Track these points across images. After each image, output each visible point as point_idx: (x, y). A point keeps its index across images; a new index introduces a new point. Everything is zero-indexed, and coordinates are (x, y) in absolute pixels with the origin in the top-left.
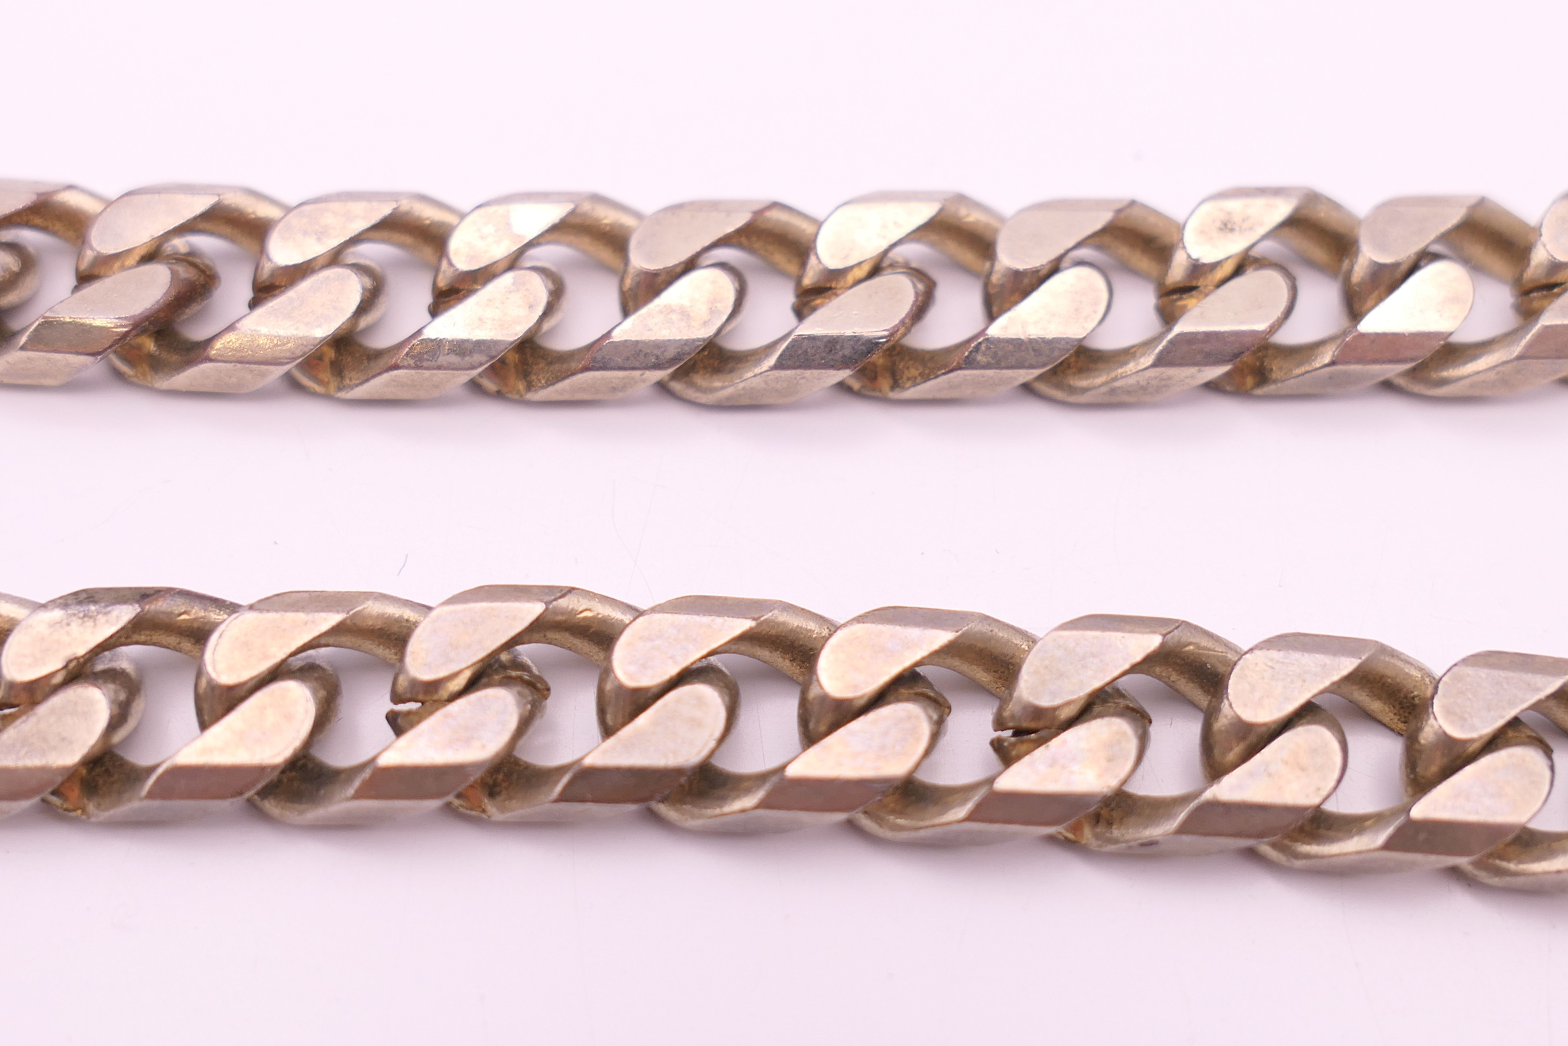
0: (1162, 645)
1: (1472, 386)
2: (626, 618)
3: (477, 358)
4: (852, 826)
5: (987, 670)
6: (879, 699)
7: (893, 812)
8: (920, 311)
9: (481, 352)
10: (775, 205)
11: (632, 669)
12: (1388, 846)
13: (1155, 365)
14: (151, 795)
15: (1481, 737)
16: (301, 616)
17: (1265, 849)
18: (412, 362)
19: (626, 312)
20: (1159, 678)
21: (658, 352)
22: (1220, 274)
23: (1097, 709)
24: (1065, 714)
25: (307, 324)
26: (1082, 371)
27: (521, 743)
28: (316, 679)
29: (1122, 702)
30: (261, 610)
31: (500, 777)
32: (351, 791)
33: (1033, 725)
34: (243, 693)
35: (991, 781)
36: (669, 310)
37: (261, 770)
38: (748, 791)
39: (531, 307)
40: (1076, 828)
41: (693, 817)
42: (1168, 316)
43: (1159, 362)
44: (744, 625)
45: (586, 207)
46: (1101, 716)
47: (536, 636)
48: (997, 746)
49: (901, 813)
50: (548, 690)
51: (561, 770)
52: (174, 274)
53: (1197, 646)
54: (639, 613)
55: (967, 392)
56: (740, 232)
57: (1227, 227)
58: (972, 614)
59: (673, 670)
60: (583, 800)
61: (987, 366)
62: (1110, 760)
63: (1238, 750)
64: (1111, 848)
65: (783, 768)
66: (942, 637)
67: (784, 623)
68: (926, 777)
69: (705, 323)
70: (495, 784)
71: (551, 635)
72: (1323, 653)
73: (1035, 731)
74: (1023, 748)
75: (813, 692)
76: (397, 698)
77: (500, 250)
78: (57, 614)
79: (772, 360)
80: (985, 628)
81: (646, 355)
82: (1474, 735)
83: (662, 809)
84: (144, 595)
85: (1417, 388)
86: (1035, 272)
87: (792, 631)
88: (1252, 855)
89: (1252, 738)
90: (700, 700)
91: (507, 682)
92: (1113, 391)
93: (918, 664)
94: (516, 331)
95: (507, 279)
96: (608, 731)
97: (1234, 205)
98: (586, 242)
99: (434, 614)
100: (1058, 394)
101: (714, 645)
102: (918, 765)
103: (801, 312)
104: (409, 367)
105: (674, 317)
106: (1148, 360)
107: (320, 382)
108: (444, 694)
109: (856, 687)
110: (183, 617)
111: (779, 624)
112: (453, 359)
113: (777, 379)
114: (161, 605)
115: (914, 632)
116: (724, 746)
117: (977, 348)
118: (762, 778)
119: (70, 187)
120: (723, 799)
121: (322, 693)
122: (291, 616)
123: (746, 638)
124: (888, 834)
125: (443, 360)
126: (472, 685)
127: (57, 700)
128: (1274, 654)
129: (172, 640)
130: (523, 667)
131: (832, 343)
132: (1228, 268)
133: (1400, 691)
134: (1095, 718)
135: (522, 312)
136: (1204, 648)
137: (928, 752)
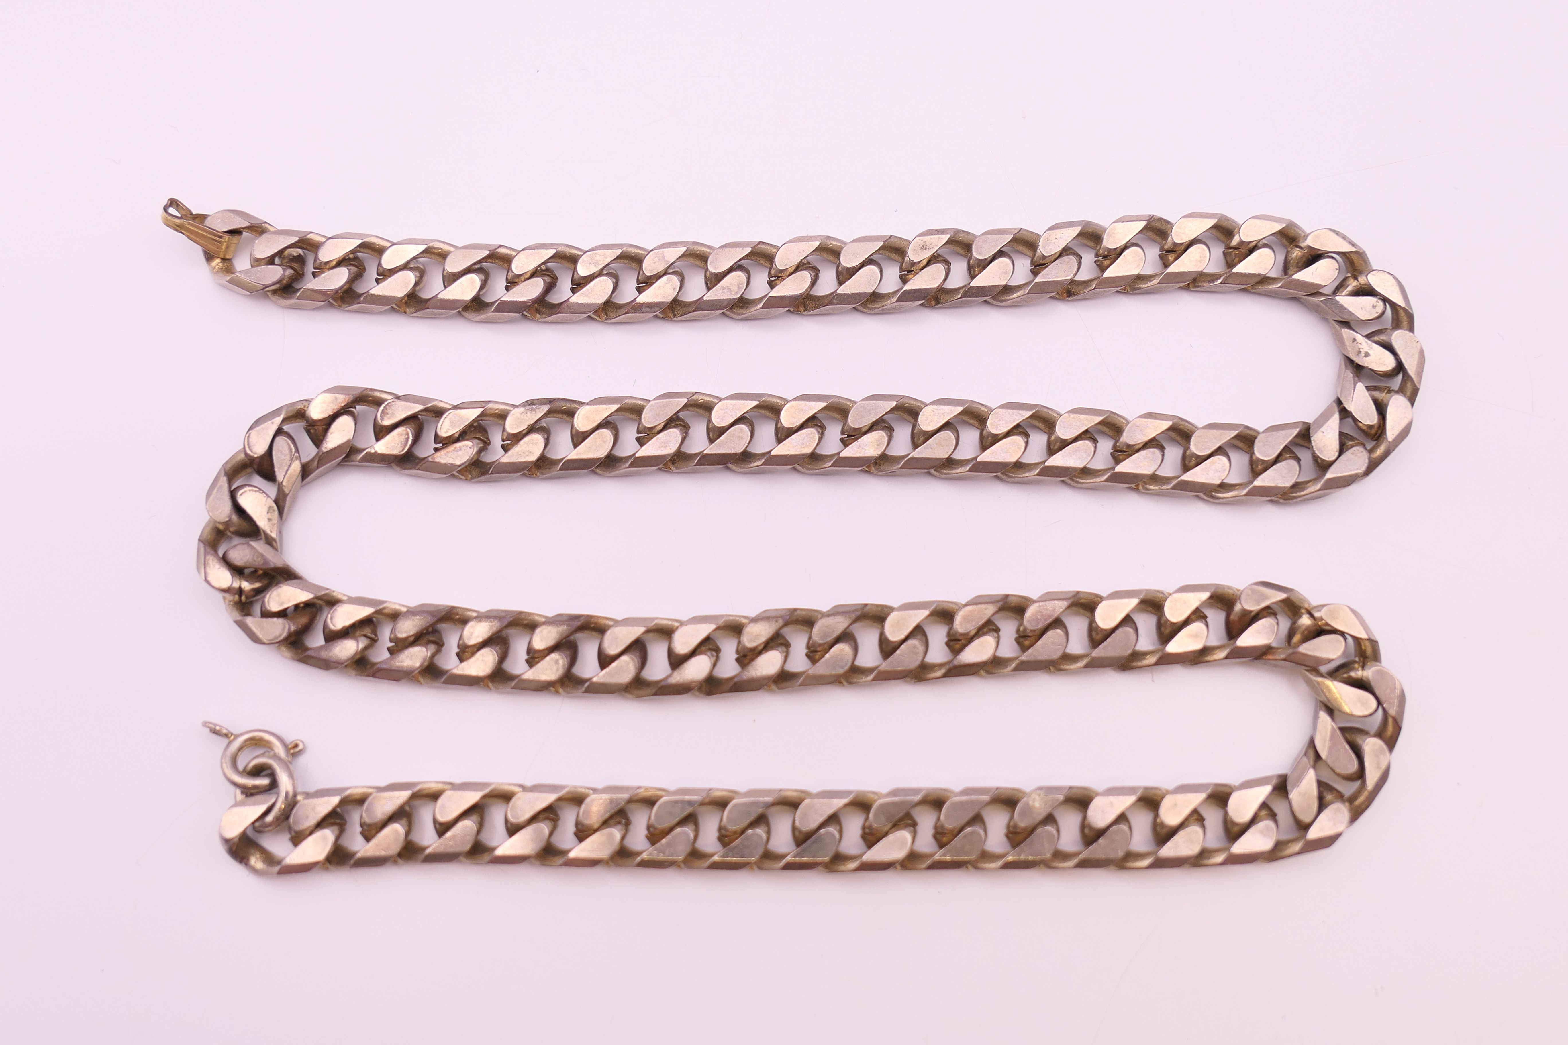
0: (896, 405)
1: (1013, 302)
2: (715, 401)
3: (656, 309)
4: (795, 469)
5: (838, 414)
6: (802, 427)
7: (808, 464)
8: (813, 283)
9: (657, 307)
10: (760, 243)
11: (718, 420)
12: (970, 471)
13: (896, 302)
14: (561, 469)
15: (1003, 433)
16: (604, 406)
17: (932, 471)
18: (633, 311)
19: (709, 289)
20: (897, 414)
21: (720, 304)
22: (922, 265)
23: (875, 427)
24: (864, 430)
25: (594, 299)
26: (873, 302)
27: (682, 446)
28: (612, 428)
29: (884, 425)
30: (591, 405)
31: (676, 457)
32: (627, 465)
33: (854, 434)
34: (587, 434)
35: (839, 453)
36: (723, 288)
37: (597, 459)
38: (759, 459)
39: (674, 289)
40: (869, 467)
41: (741, 468)
42: (904, 280)
43: (898, 300)
44: (755, 403)
45: (691, 247)
46: (875, 430)
47: (685, 410)
48: (842, 440)
49: (810, 464)
50: (690, 427)
51: (697, 455)
52: (544, 281)
53: (909, 404)
54: (720, 400)
55: (831, 312)
56: (747, 255)
57: (924, 248)
58: (833, 396)
59: (732, 420)
60: (704, 465)
61: (837, 304)
62: (878, 445)
63: (922, 439)
64: (881, 473)
65: (770, 452)
66: (822, 405)
67: (769, 401)
68: (818, 451)
69: (736, 293)
70: (674, 460)
71: (689, 409)
72: (952, 406)
73: (854, 436)
74: (850, 441)
75: (779, 425)
76: (638, 432)
77: (661, 268)
78: (522, 409)
79: (761, 305)
80: (837, 400)
81: (716, 305)
82: (1000, 432)
83: (730, 465)
84: (550, 401)
85: (995, 303)
86: (854, 268)
87: (771, 404)
88: (929, 473)
89: (927, 436)
90: (742, 430)
91: (676, 426)
92: (883, 310)
93: (816, 413)
94: (670, 298)
95: (665, 278)
96: (711, 441)
97: (926, 238)
98: (691, 259)
99: (650, 403)
100: (865, 310)
101: (745, 411)
102: (815, 449)
103: (772, 285)
104: (632, 313)
105: (725, 291)
106: (894, 300)
107: (599, 316)
108: (655, 431)
109: (793, 423)
110: (564, 408)
111: (767, 402)
112: (648, 309)
113: (763, 312)
114: (557, 404)
115: (813, 404)
116: (750, 445)
117: (833, 298)
118: (763, 455)
119: (500, 246)
120: (751, 462)
121: (614, 433)
122: (601, 406)
123: (756, 407)
124: (807, 471)
125: (644, 310)
126: (665, 428)
127: (526, 439)
128: (935, 407)
129: (560, 415)
130: (682, 420)
131: (782, 298)
132: (925, 262)
133: (980, 416)
134: (874, 431)
135: (672, 291)
136: (912, 404)
137: (817, 445)
